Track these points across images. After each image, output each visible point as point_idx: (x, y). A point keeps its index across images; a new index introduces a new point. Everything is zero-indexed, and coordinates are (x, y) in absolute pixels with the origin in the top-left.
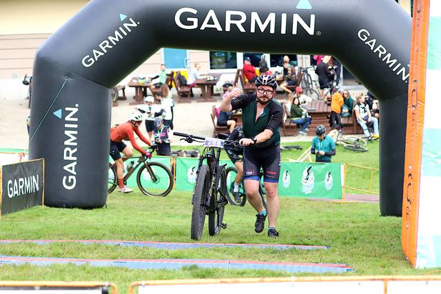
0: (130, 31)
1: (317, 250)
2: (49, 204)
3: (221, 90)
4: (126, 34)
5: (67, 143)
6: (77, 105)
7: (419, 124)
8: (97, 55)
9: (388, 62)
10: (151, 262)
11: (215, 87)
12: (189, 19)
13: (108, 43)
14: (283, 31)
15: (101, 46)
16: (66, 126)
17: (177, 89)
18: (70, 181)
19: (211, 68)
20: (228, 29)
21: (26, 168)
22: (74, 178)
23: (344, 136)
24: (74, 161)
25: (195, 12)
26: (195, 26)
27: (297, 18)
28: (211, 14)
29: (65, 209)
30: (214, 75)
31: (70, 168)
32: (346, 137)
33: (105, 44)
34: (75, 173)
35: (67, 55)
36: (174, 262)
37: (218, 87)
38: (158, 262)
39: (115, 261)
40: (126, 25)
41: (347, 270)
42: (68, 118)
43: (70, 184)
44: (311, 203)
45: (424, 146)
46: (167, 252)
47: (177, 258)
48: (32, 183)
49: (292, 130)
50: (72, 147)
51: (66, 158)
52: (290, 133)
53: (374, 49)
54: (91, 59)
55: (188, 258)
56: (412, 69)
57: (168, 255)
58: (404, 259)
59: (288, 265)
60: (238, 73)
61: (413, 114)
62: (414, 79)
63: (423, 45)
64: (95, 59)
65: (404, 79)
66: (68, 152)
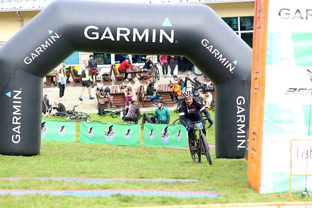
0: (55, 41)
1: (194, 183)
2: (3, 153)
3: (101, 78)
4: (52, 43)
5: (14, 113)
6: (21, 89)
7: (261, 100)
8: (34, 56)
9: (221, 60)
10: (89, 192)
11: (98, 76)
12: (93, 33)
13: (41, 49)
14: (154, 41)
15: (36, 50)
16: (14, 102)
17: (73, 78)
18: (16, 138)
20: (118, 39)
22: (19, 136)
24: (19, 125)
25: (97, 28)
26: (97, 38)
27: (162, 32)
28: (108, 29)
29: (14, 156)
31: (17, 129)
33: (39, 49)
34: (20, 133)
36: (104, 191)
37: (100, 76)
38: (94, 192)
39: (65, 191)
40: (52, 37)
41: (218, 195)
42: (15, 97)
43: (16, 140)
44: (168, 150)
45: (264, 115)
46: (98, 185)
47: (105, 189)
49: (147, 103)
50: (18, 116)
51: (13, 123)
52: (147, 105)
53: (212, 52)
54: (30, 59)
55: (112, 189)
56: (254, 65)
57: (99, 187)
58: (251, 187)
59: (179, 193)
60: (112, 67)
61: (256, 94)
62: (255, 72)
63: (264, 50)
64: (32, 59)
65: (231, 70)
66: (15, 119)
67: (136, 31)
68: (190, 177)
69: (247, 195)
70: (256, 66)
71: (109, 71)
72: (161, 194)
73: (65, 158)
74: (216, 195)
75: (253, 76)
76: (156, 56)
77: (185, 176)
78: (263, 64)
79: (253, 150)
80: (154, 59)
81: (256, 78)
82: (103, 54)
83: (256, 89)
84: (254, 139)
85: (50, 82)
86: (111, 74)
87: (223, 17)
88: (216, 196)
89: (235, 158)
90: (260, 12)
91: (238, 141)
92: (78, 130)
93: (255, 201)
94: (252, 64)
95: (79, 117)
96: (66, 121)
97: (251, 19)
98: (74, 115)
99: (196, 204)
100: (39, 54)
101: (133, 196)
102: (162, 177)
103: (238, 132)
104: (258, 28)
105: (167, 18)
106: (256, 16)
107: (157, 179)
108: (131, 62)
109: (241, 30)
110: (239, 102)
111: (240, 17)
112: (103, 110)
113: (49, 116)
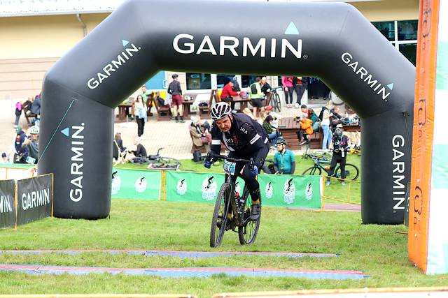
0: (131, 55)
2: (57, 215)
3: (196, 109)
4: (128, 58)
5: (74, 158)
6: (83, 124)
8: (102, 77)
9: (369, 82)
11: (191, 107)
12: (186, 44)
13: (111, 67)
14: (273, 55)
15: (105, 69)
16: (73, 143)
17: (157, 108)
18: (76, 194)
19: (188, 89)
20: (222, 53)
21: (38, 183)
22: (80, 191)
23: (311, 150)
24: (79, 176)
25: (191, 38)
26: (192, 50)
27: (285, 43)
28: (207, 39)
29: (73, 220)
30: (190, 95)
31: (77, 182)
32: (315, 151)
33: (109, 68)
34: (81, 187)
35: (74, 78)
36: (201, 270)
37: (195, 106)
39: (144, 269)
40: (128, 50)
41: (365, 277)
42: (74, 136)
43: (76, 196)
44: (293, 212)
45: (433, 161)
48: (43, 197)
50: (79, 163)
51: (72, 172)
53: (357, 71)
54: (96, 81)
55: (213, 266)
56: (418, 89)
57: (194, 263)
58: (413, 266)
59: (308, 273)
60: (213, 93)
61: (420, 131)
62: (420, 99)
63: (433, 68)
64: (99, 81)
65: (384, 98)
66: (75, 167)
67: (247, 42)
68: (324, 251)
69: (407, 276)
70: (420, 91)
71: (209, 99)
72: (282, 274)
73: (145, 222)
74: (362, 276)
75: (417, 106)
76: (277, 77)
77: (317, 250)
78: (432, 87)
79: (416, 211)
80: (273, 81)
81: (421, 109)
82: (200, 75)
83: (420, 124)
84: (417, 196)
85: (124, 114)
86: (211, 103)
87: (373, 21)
88: (363, 278)
89: (390, 224)
90: (426, 13)
91: (395, 199)
92: (164, 182)
93: (419, 286)
94: (416, 87)
95: (166, 165)
96: (148, 170)
97: (414, 24)
98: (159, 161)
99: (333, 288)
100: (109, 74)
101: (243, 277)
102: (285, 250)
103: (394, 187)
104: (424, 36)
105: (292, 24)
106: (422, 19)
107: (278, 254)
108: (240, 86)
109: (399, 40)
110: (396, 144)
111: (398, 22)
112: (200, 154)
113: (123, 163)
